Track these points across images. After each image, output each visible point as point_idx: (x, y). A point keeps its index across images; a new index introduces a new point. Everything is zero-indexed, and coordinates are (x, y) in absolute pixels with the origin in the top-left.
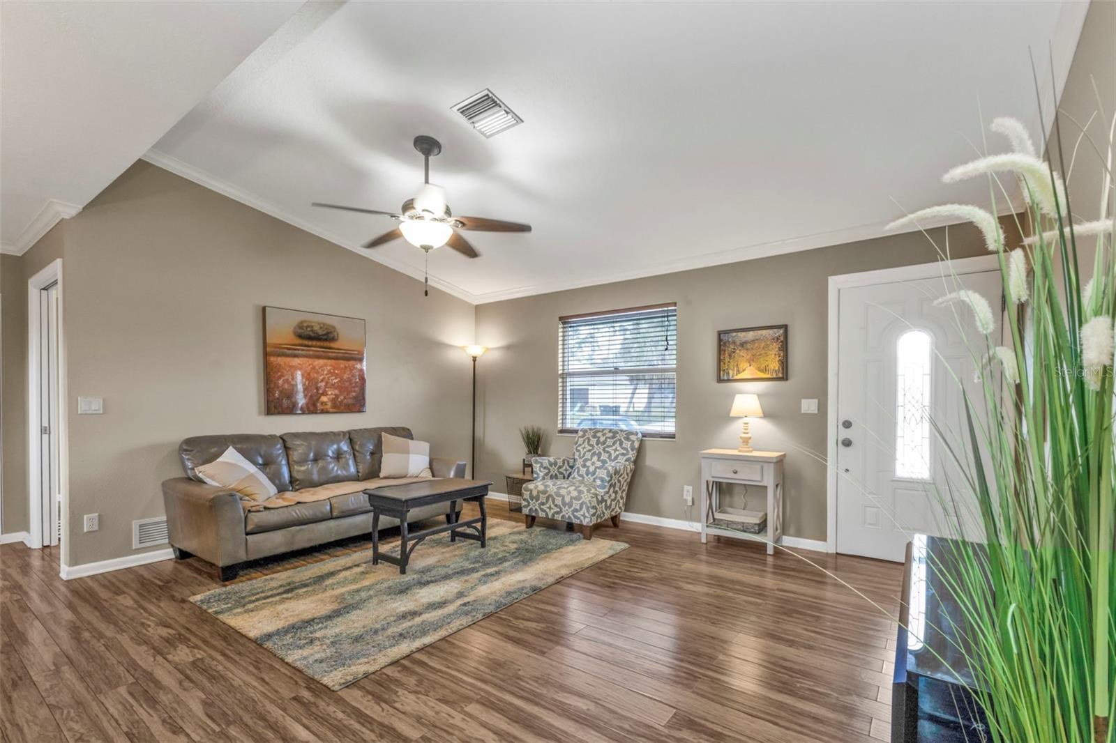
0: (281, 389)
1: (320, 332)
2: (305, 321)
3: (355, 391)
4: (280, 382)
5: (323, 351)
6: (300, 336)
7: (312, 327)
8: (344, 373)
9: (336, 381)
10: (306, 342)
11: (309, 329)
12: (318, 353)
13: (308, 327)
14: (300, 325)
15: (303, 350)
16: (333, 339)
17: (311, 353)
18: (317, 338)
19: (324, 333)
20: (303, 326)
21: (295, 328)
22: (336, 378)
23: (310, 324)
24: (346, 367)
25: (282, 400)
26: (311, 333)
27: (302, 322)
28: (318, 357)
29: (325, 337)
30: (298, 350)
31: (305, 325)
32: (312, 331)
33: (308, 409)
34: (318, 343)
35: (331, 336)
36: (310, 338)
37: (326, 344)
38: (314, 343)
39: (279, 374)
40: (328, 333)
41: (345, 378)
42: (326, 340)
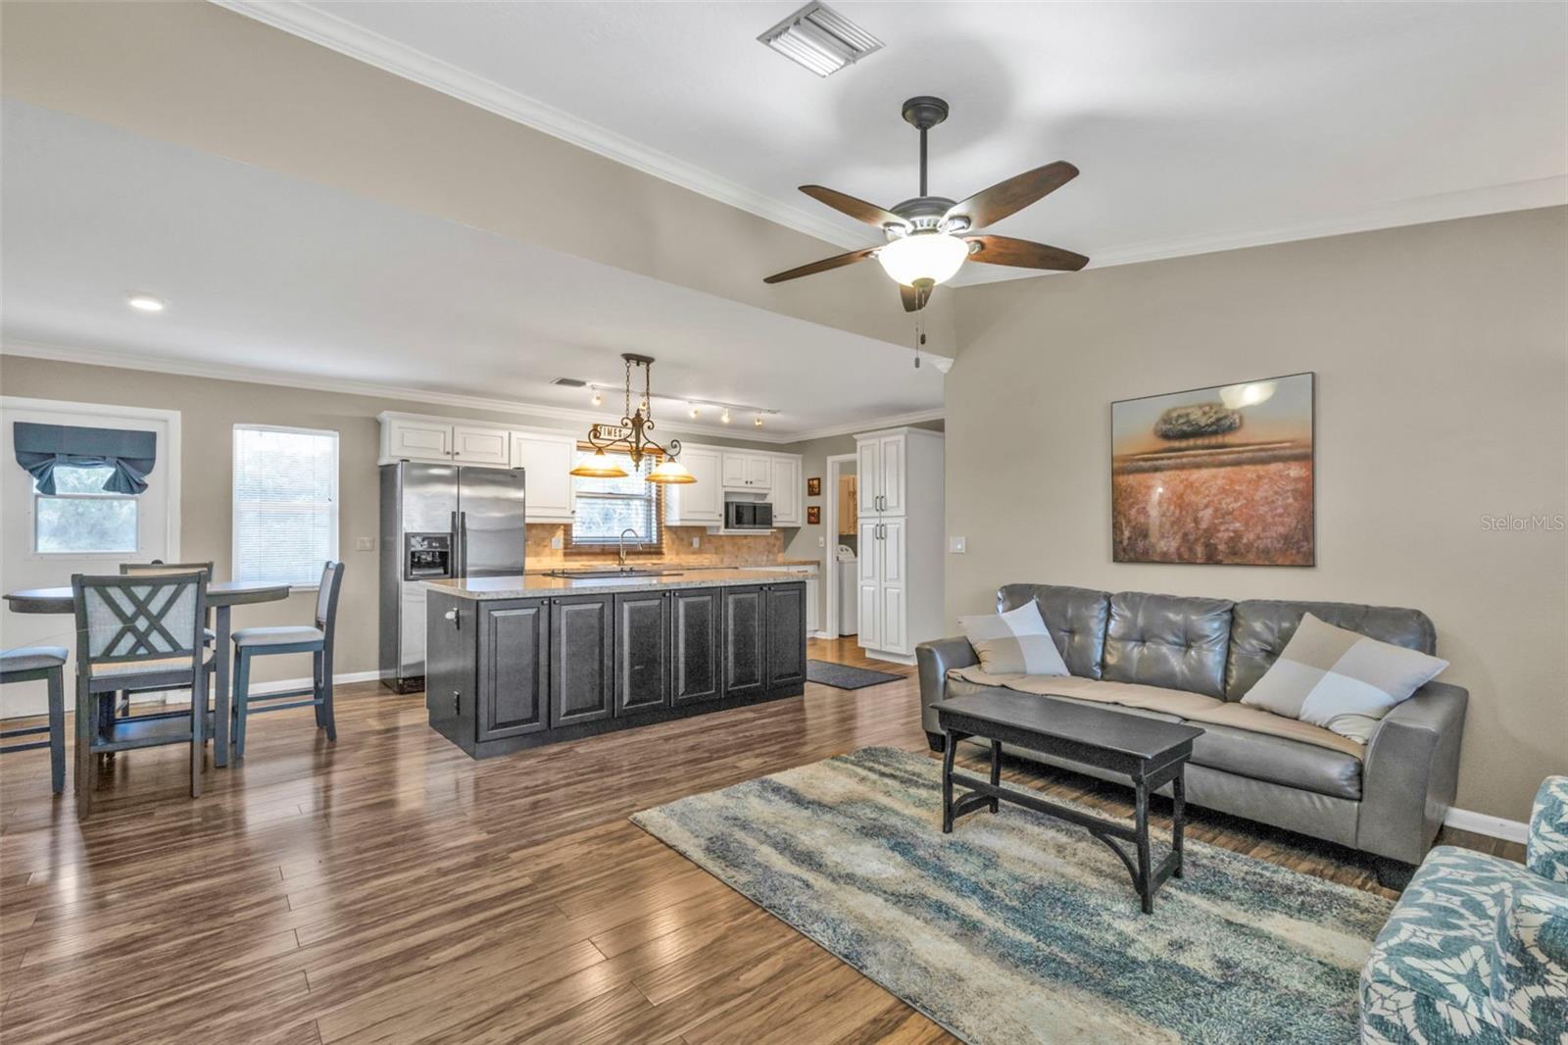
0: (1134, 523)
1: (1203, 422)
2: (1175, 409)
3: (1283, 524)
4: (1133, 512)
5: (1211, 454)
6: (1166, 436)
7: (1187, 415)
8: (1257, 490)
9: (1236, 505)
10: (1176, 444)
11: (1181, 421)
12: (1198, 459)
13: (1179, 416)
14: (1166, 420)
15: (1169, 458)
16: (1231, 429)
17: (1185, 460)
18: (1198, 432)
19: (1212, 420)
20: (1171, 419)
21: (1157, 424)
22: (1236, 501)
23: (1184, 411)
24: (1260, 477)
25: (1136, 540)
26: (1185, 428)
27: (1169, 412)
28: (1198, 466)
29: (1214, 427)
30: (1162, 459)
31: (1175, 415)
32: (1188, 422)
33: (1180, 556)
34: (1200, 442)
35: (1227, 422)
36: (1184, 436)
37: (1220, 439)
38: (1191, 442)
39: (1131, 500)
40: (1219, 420)
41: (1257, 498)
42: (1215, 433)
